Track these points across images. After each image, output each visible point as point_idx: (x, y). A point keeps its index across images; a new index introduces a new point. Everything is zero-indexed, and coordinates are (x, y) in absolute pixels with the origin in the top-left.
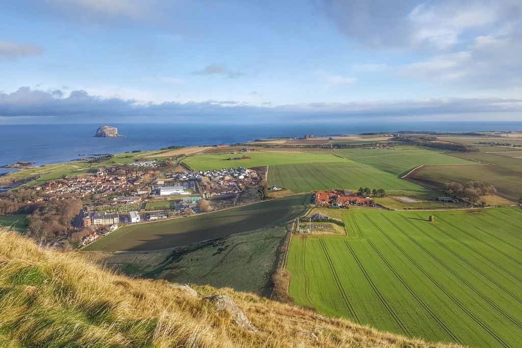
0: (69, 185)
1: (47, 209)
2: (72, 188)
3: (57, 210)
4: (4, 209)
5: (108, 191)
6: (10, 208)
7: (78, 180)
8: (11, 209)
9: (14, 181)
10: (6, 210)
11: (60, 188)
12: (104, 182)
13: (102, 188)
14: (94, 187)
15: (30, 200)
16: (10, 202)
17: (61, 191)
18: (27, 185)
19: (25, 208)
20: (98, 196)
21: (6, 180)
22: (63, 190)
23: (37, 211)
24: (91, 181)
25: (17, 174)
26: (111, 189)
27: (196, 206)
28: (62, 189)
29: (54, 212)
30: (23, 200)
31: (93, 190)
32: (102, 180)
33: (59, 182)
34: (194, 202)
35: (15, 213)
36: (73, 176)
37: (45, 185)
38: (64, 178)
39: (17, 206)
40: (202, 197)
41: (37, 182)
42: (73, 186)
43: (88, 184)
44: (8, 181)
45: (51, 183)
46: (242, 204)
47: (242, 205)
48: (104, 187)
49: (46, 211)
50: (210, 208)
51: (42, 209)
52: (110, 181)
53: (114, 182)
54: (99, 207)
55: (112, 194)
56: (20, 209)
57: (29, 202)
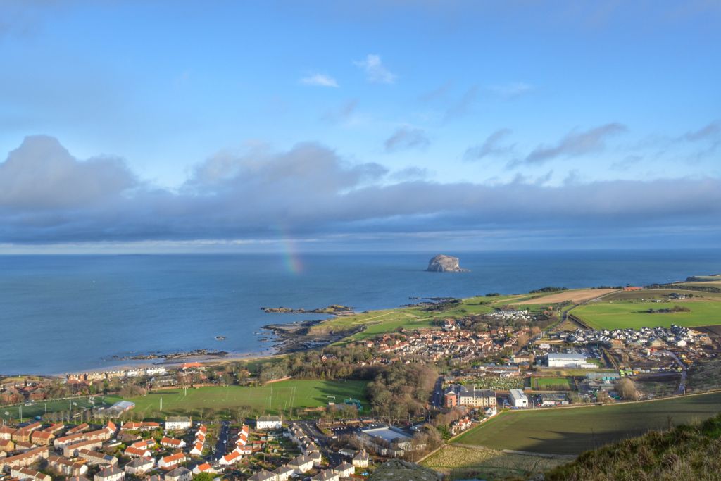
0: (411, 342)
1: (394, 375)
2: (416, 347)
3: (408, 378)
4: (334, 371)
5: (469, 356)
6: (341, 370)
7: (421, 336)
8: (343, 372)
9: (331, 333)
10: (336, 371)
11: (399, 345)
12: (458, 341)
13: (458, 349)
14: (447, 347)
15: (364, 361)
16: (339, 362)
17: (402, 350)
18: (352, 338)
19: (362, 372)
20: (455, 362)
21: (321, 329)
22: (405, 350)
23: (380, 377)
24: (440, 338)
25: (335, 322)
26: (473, 353)
27: (612, 388)
28: (402, 348)
29: (404, 381)
30: (355, 360)
31: (447, 352)
32: (455, 337)
33: (396, 338)
34: (608, 382)
35: (348, 378)
36: (413, 329)
37: (377, 340)
38: (401, 332)
39: (351, 368)
40: (620, 375)
41: (363, 336)
42: (416, 344)
43: (437, 342)
44: (324, 332)
45: (386, 338)
46: (697, 390)
47: (698, 392)
48: (461, 349)
49: (392, 379)
50: (638, 394)
51: (385, 375)
52: (467, 340)
53: (474, 342)
54: (461, 378)
55: (475, 361)
56: (354, 372)
57: (363, 364)
